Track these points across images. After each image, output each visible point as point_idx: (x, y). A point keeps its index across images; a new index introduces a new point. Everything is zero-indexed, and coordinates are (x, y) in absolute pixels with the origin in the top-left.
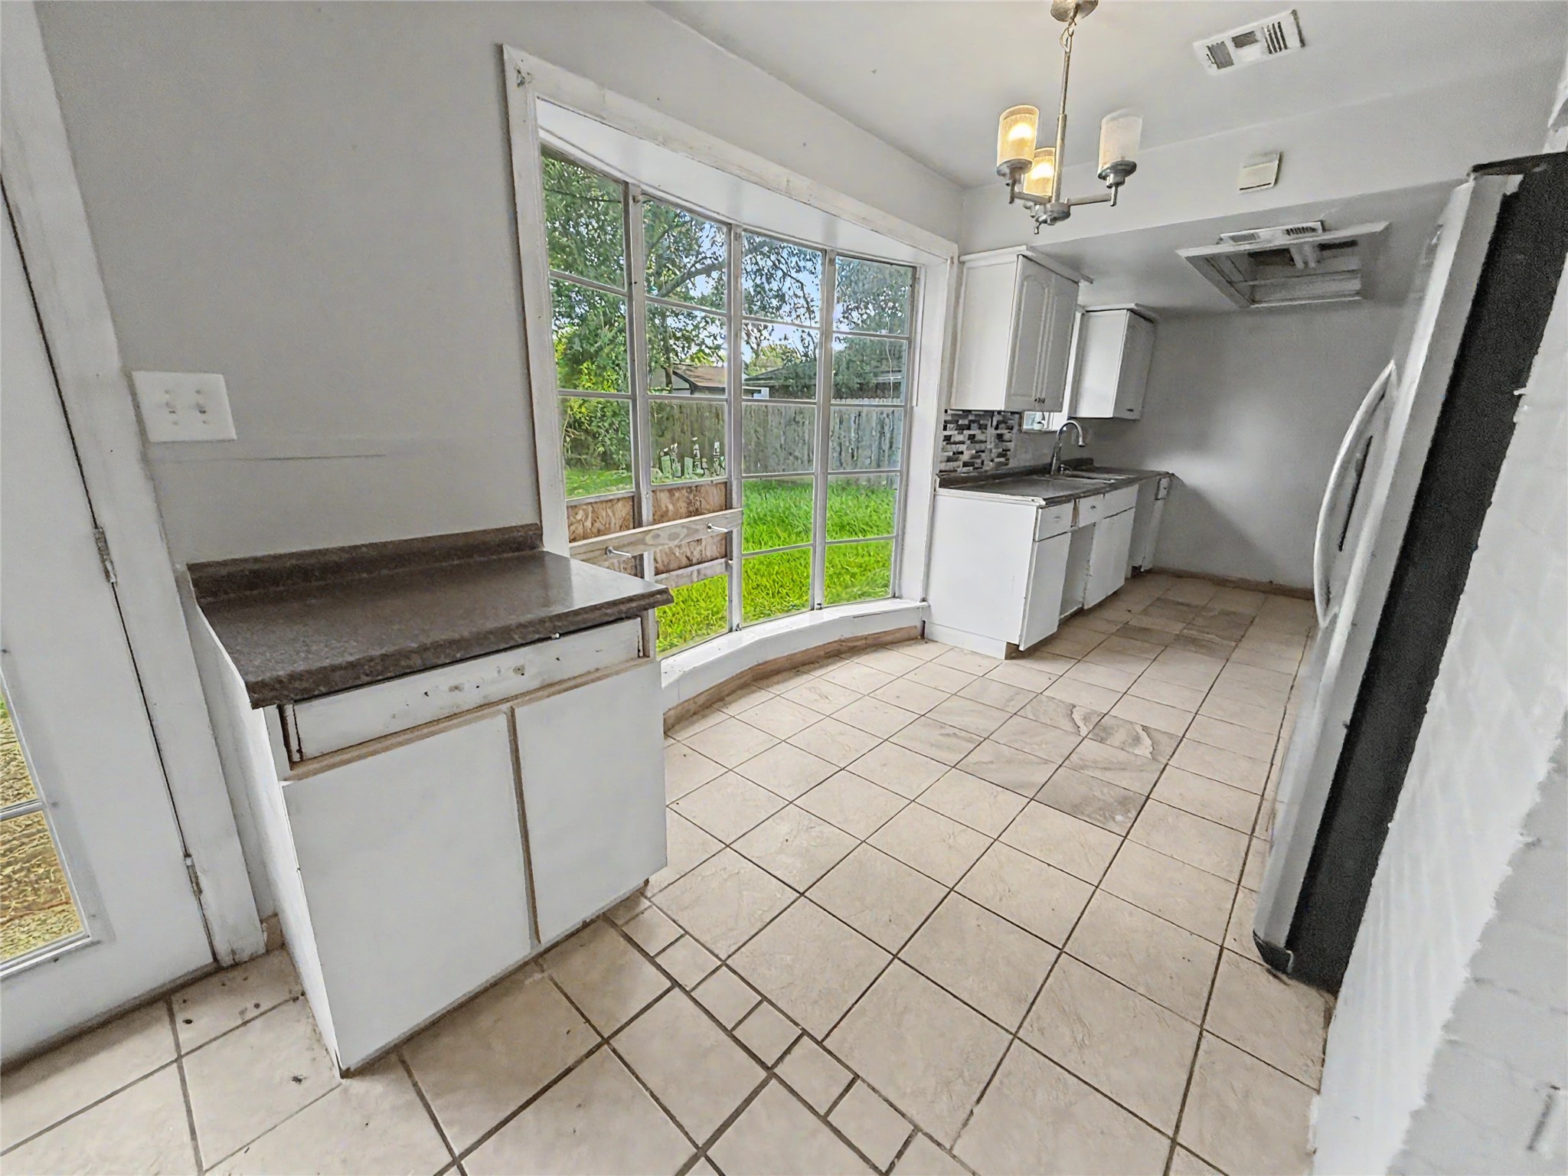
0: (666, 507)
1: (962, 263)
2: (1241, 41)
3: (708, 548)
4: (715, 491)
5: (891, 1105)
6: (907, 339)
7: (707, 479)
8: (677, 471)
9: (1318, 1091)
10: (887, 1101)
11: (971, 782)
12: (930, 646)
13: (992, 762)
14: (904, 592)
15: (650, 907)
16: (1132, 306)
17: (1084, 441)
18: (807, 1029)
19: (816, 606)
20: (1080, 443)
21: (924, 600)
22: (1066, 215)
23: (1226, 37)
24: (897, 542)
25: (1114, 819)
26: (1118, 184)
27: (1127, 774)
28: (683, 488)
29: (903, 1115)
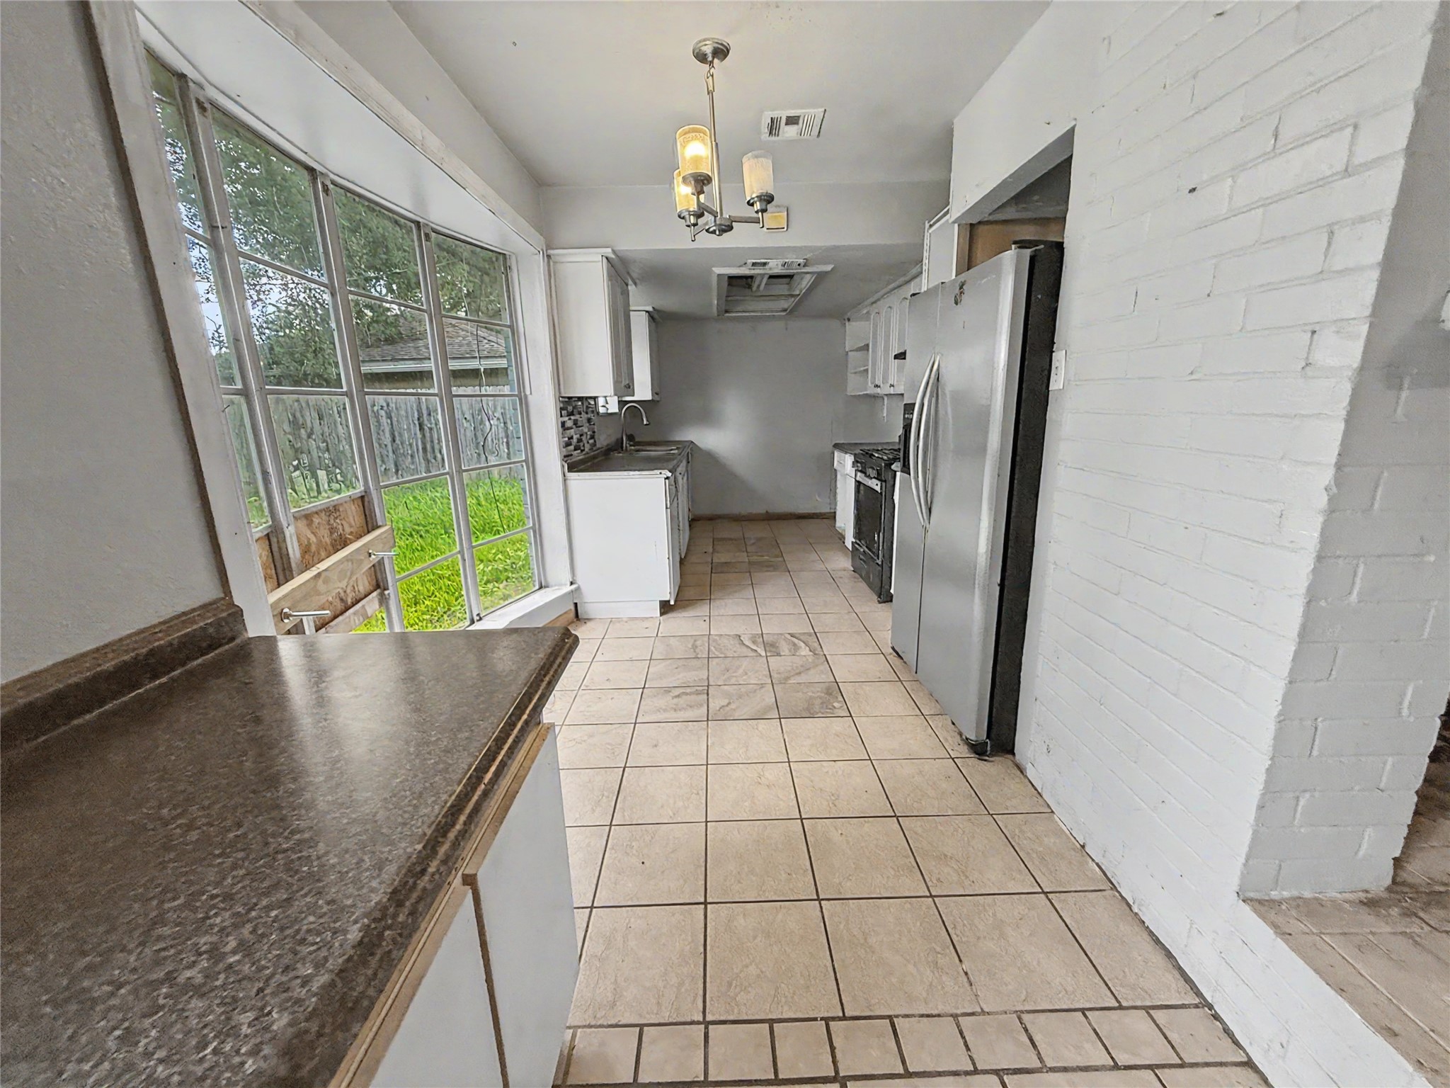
0: (309, 539)
1: (549, 256)
2: (792, 121)
3: (360, 584)
4: (353, 507)
5: (928, 1016)
6: (510, 327)
7: (346, 494)
8: (312, 490)
9: (1052, 812)
10: (922, 1016)
11: (733, 727)
12: (589, 624)
13: (729, 703)
14: (551, 580)
15: (574, 1036)
16: (650, 309)
17: (647, 420)
18: (826, 1015)
19: (476, 618)
20: (645, 423)
21: (572, 583)
22: (730, 228)
23: (784, 114)
24: (535, 532)
25: (835, 707)
26: (764, 211)
27: (812, 672)
28: (321, 511)
29: (939, 1016)
